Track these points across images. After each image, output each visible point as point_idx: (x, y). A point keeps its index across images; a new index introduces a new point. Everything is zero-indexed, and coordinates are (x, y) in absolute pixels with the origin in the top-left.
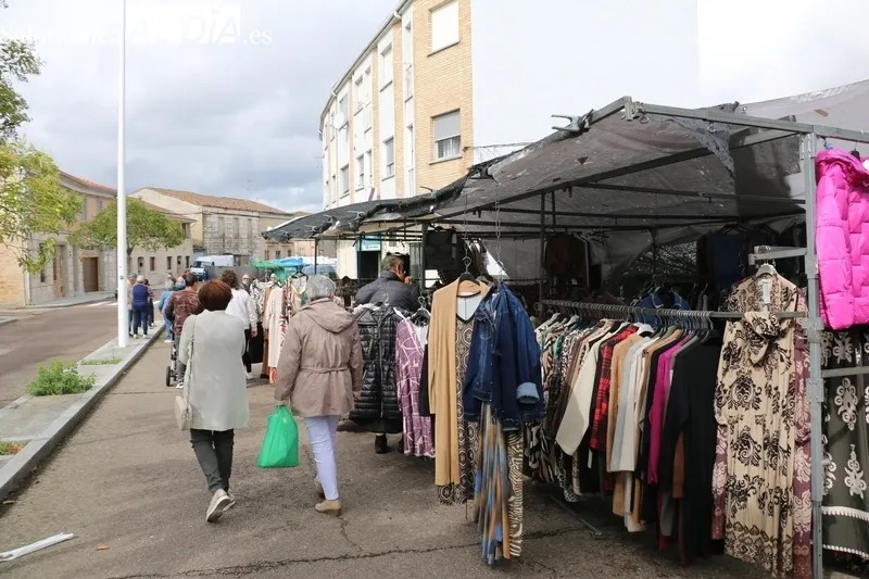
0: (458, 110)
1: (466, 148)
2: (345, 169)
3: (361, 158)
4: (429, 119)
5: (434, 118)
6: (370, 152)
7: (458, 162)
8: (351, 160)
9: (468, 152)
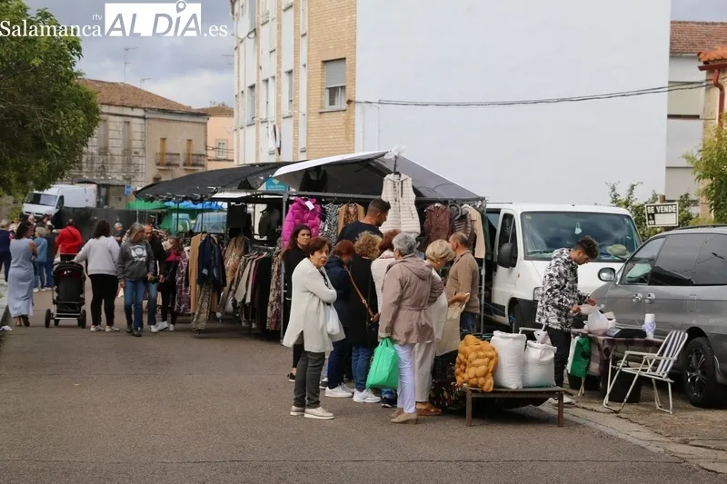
0: (345, 59)
1: (349, 102)
2: (252, 87)
3: (267, 81)
4: (320, 63)
5: (325, 62)
6: (274, 77)
7: (343, 114)
8: (258, 80)
9: (352, 104)
